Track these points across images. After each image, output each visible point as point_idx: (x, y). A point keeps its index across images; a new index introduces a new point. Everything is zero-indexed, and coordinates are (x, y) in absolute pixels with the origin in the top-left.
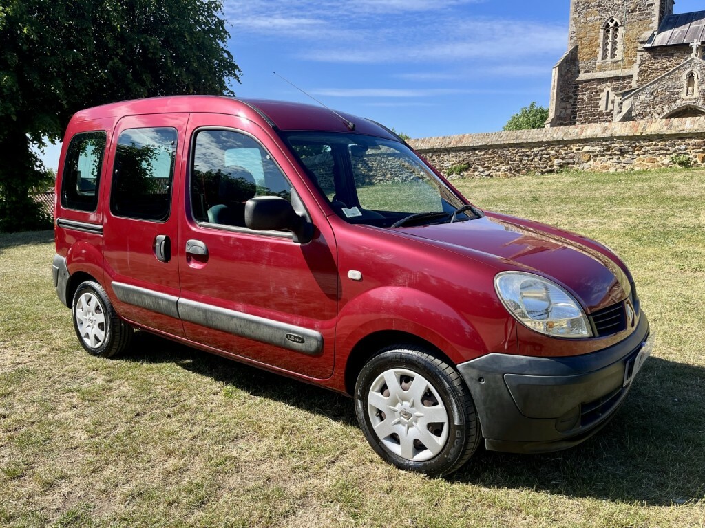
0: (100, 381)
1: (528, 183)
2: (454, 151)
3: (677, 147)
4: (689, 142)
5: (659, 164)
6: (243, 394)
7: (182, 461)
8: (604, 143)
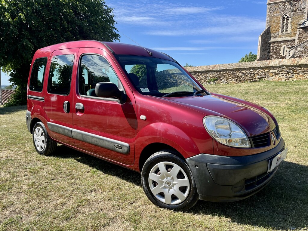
0: (40, 165)
1: (244, 86)
2: (211, 72)
5: (305, 78)
6: (100, 173)
7: (64, 200)
8: (279, 68)
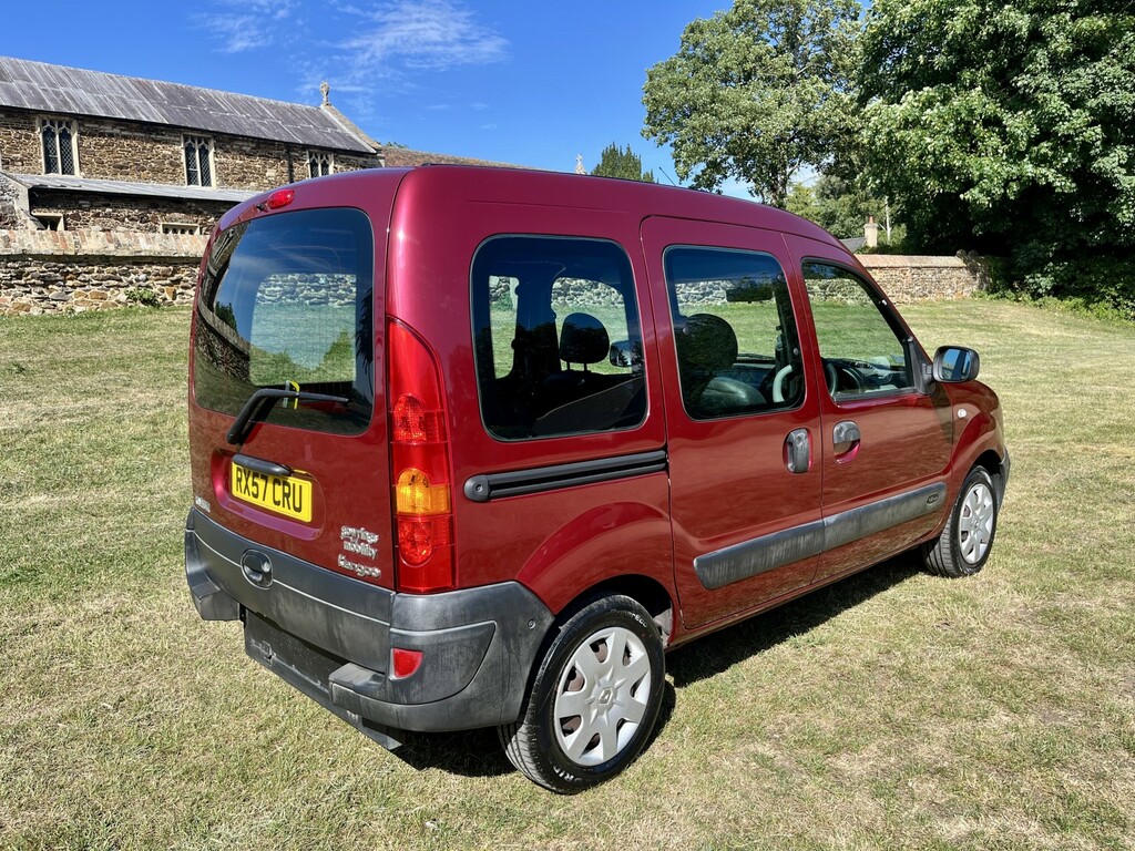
3: (132, 276)
4: (149, 269)
5: (113, 301)
